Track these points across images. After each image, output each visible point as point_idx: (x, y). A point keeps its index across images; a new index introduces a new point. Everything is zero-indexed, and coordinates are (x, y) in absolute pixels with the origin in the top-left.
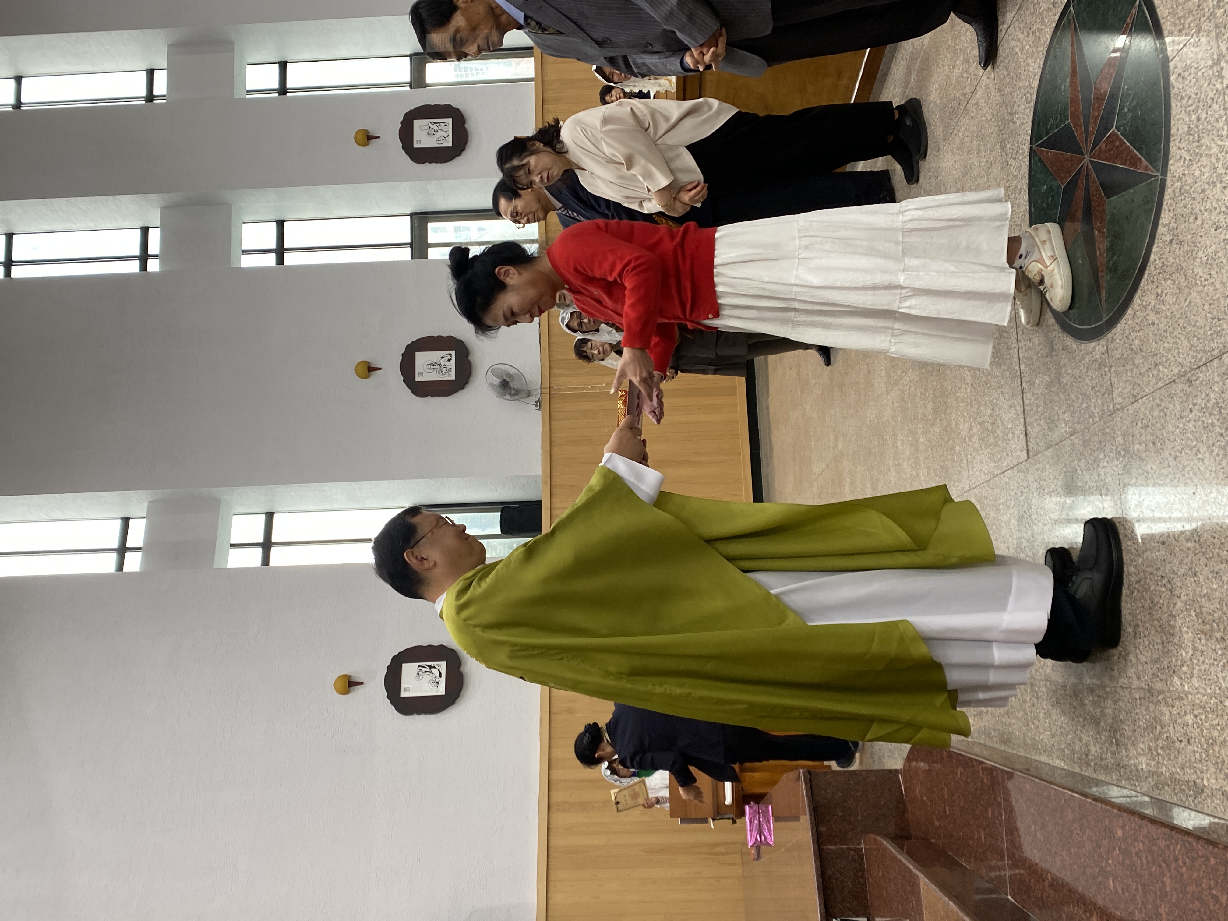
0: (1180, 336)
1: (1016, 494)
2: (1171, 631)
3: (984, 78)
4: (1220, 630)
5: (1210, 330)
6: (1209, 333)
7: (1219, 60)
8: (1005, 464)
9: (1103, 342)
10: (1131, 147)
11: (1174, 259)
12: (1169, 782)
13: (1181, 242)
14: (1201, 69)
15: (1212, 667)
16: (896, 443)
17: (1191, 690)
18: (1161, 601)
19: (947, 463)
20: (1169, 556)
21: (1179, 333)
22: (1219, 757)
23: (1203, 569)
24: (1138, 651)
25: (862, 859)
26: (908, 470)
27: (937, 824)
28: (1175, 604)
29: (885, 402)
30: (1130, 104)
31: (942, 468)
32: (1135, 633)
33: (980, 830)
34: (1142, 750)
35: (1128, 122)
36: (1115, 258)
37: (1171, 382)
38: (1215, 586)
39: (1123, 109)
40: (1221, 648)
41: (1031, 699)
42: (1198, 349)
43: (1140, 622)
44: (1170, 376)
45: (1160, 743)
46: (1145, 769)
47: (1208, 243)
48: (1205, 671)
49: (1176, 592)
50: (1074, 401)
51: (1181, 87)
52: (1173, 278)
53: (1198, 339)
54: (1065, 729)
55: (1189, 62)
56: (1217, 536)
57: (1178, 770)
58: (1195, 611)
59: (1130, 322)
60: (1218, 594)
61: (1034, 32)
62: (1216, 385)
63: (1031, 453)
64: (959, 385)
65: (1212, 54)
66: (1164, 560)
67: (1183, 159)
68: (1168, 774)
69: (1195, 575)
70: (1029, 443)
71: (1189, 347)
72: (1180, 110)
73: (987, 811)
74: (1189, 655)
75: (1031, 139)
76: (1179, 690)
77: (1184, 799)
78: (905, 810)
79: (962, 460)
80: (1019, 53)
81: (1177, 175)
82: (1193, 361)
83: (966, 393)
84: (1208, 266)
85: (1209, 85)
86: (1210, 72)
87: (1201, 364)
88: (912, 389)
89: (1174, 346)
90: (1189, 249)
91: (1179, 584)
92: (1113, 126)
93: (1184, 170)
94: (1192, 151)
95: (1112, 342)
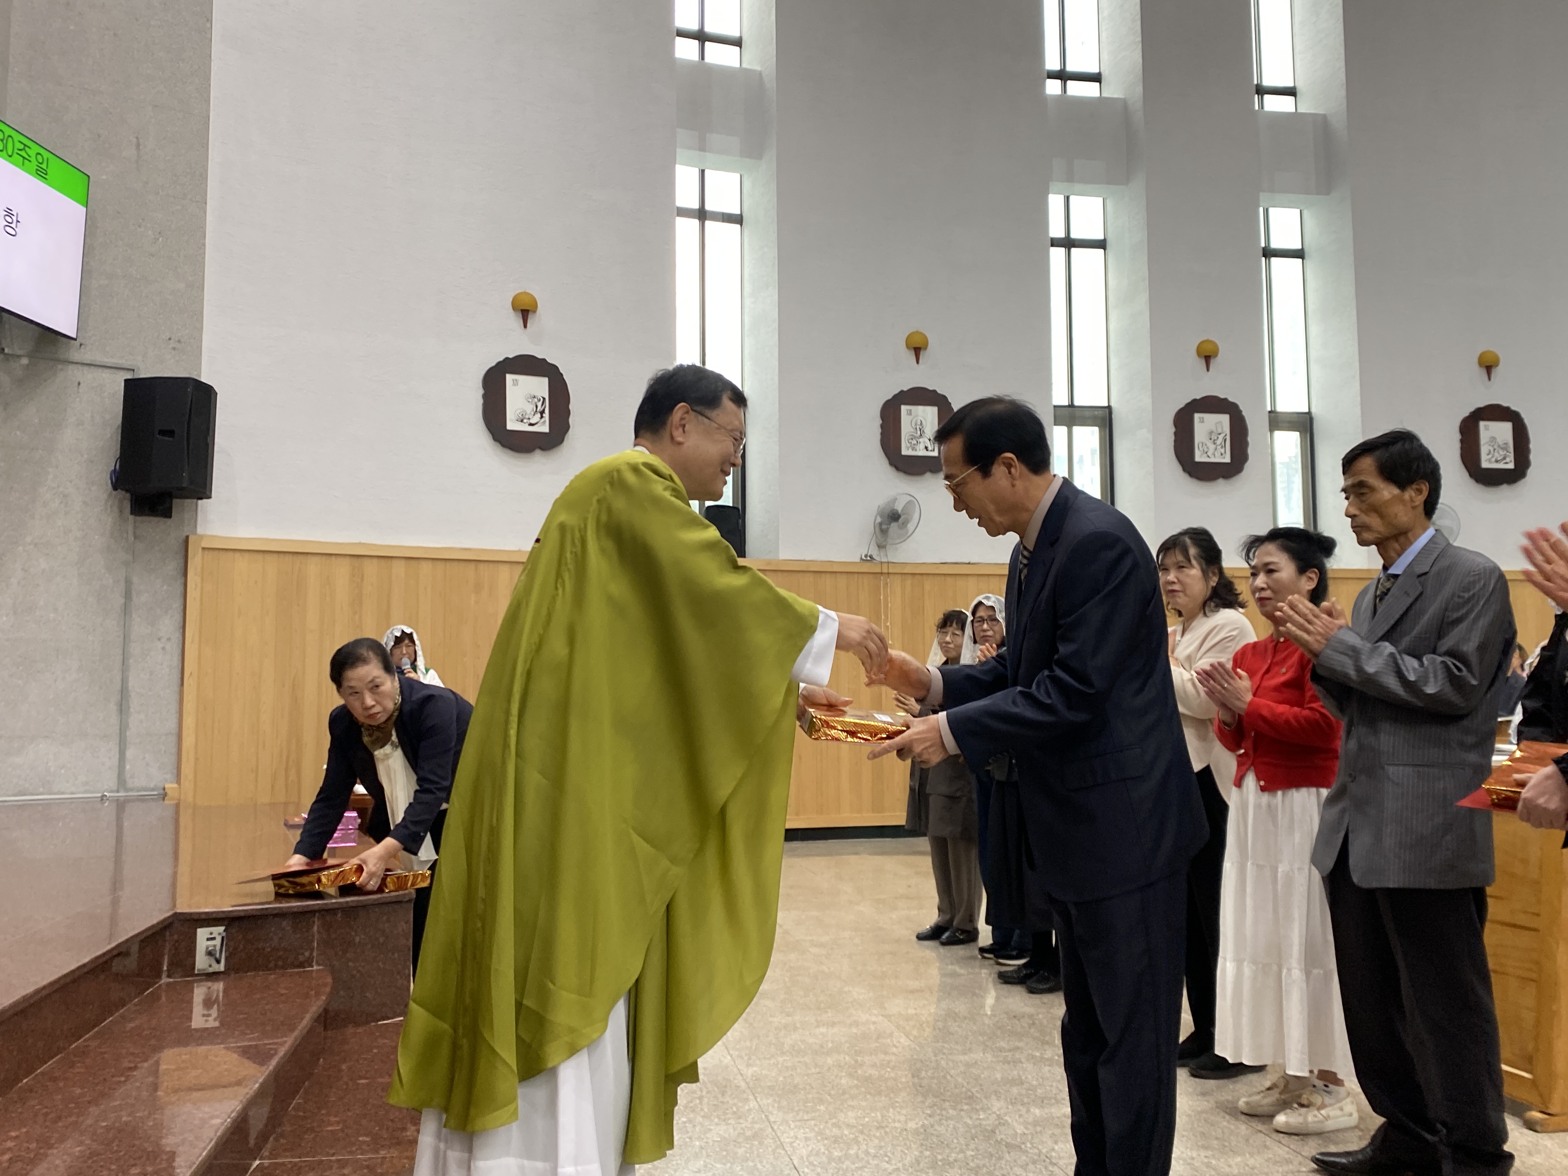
8: (806, 1170)
16: (824, 1025)
19: (802, 1092)
25: (298, 967)
26: (789, 1041)
27: (344, 1067)
29: (875, 1012)
31: (795, 1086)
33: (341, 1125)
64: (904, 1112)
73: (366, 1135)
78: (357, 1024)
79: (808, 1113)
83: (894, 1121)
88: (894, 1050)
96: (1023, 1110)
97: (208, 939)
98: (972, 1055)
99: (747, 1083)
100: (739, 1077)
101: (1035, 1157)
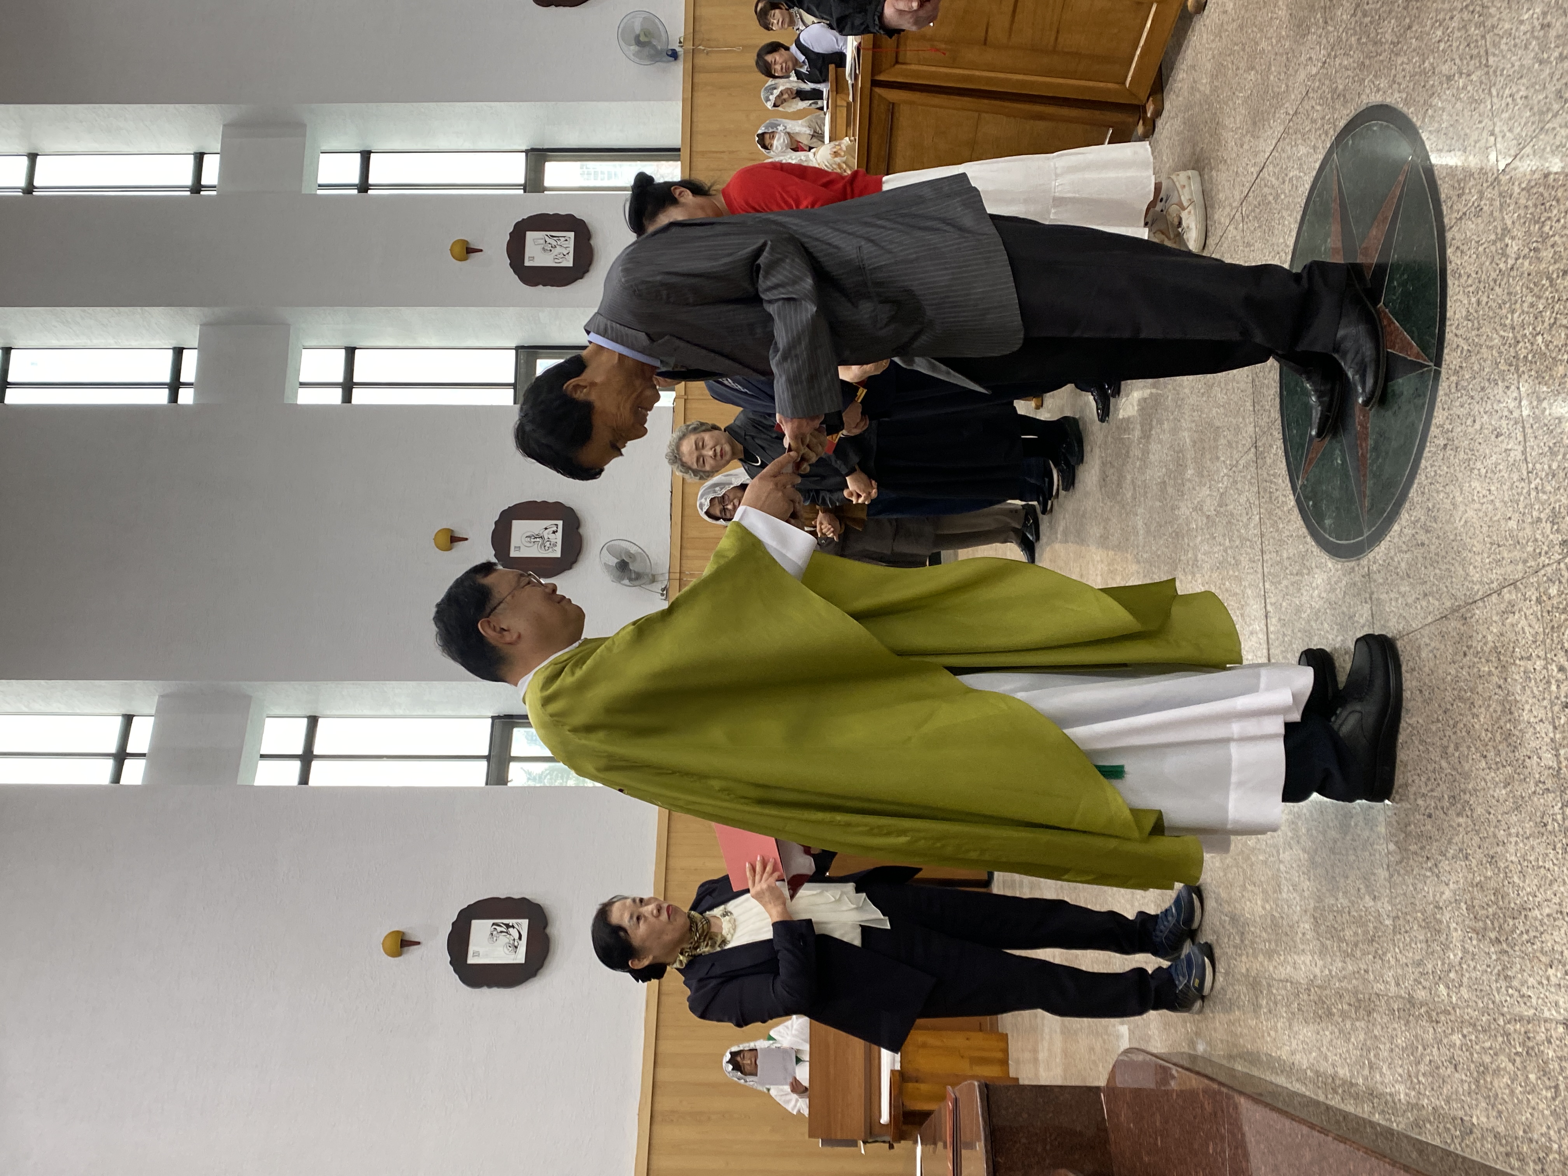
0: (1453, 562)
2: (1437, 927)
3: (1231, 228)
4: (1494, 929)
5: (1488, 557)
6: (1487, 561)
7: (1504, 235)
9: (1363, 562)
10: (1401, 328)
11: (1448, 467)
12: (1432, 1119)
13: (1457, 448)
14: (1482, 244)
15: (1485, 975)
17: (1459, 1003)
18: (1426, 889)
20: (1436, 833)
22: (1491, 1090)
23: (1475, 852)
24: (1397, 950)
27: (1146, 1159)
28: (1442, 893)
30: (1400, 277)
32: (1395, 927)
33: (1198, 1169)
34: (1400, 1075)
35: (1398, 298)
36: (1380, 460)
37: (1442, 618)
38: (1489, 874)
39: (1392, 282)
40: (1496, 952)
41: (1267, 1003)
42: (1475, 579)
43: (1400, 914)
44: (1441, 610)
45: (1423, 1068)
46: (1403, 1101)
47: (1487, 451)
48: (1476, 979)
49: (1443, 878)
50: (1328, 632)
51: (1459, 262)
52: (1447, 491)
53: (1475, 567)
54: (1308, 1044)
55: (1468, 234)
56: (1493, 812)
57: (1443, 1103)
58: (1466, 903)
59: (1396, 540)
60: (1492, 884)
61: (1291, 180)
62: (1494, 624)
65: (1496, 227)
66: (1431, 838)
67: (1460, 348)
68: (1430, 1108)
69: (1467, 858)
71: (1464, 576)
72: (1457, 290)
73: (1208, 1145)
74: (1458, 958)
76: (1446, 1002)
77: (1449, 1141)
78: (1107, 1140)
80: (1273, 202)
81: (1453, 368)
82: (1468, 593)
84: (1488, 480)
85: (1491, 263)
86: (1493, 248)
87: (1477, 597)
89: (1446, 573)
90: (1466, 457)
91: (1448, 868)
92: (1380, 302)
93: (1461, 362)
94: (1470, 340)
95: (1374, 563)
96: (1188, 485)
98: (1139, 527)
101: (1231, 480)
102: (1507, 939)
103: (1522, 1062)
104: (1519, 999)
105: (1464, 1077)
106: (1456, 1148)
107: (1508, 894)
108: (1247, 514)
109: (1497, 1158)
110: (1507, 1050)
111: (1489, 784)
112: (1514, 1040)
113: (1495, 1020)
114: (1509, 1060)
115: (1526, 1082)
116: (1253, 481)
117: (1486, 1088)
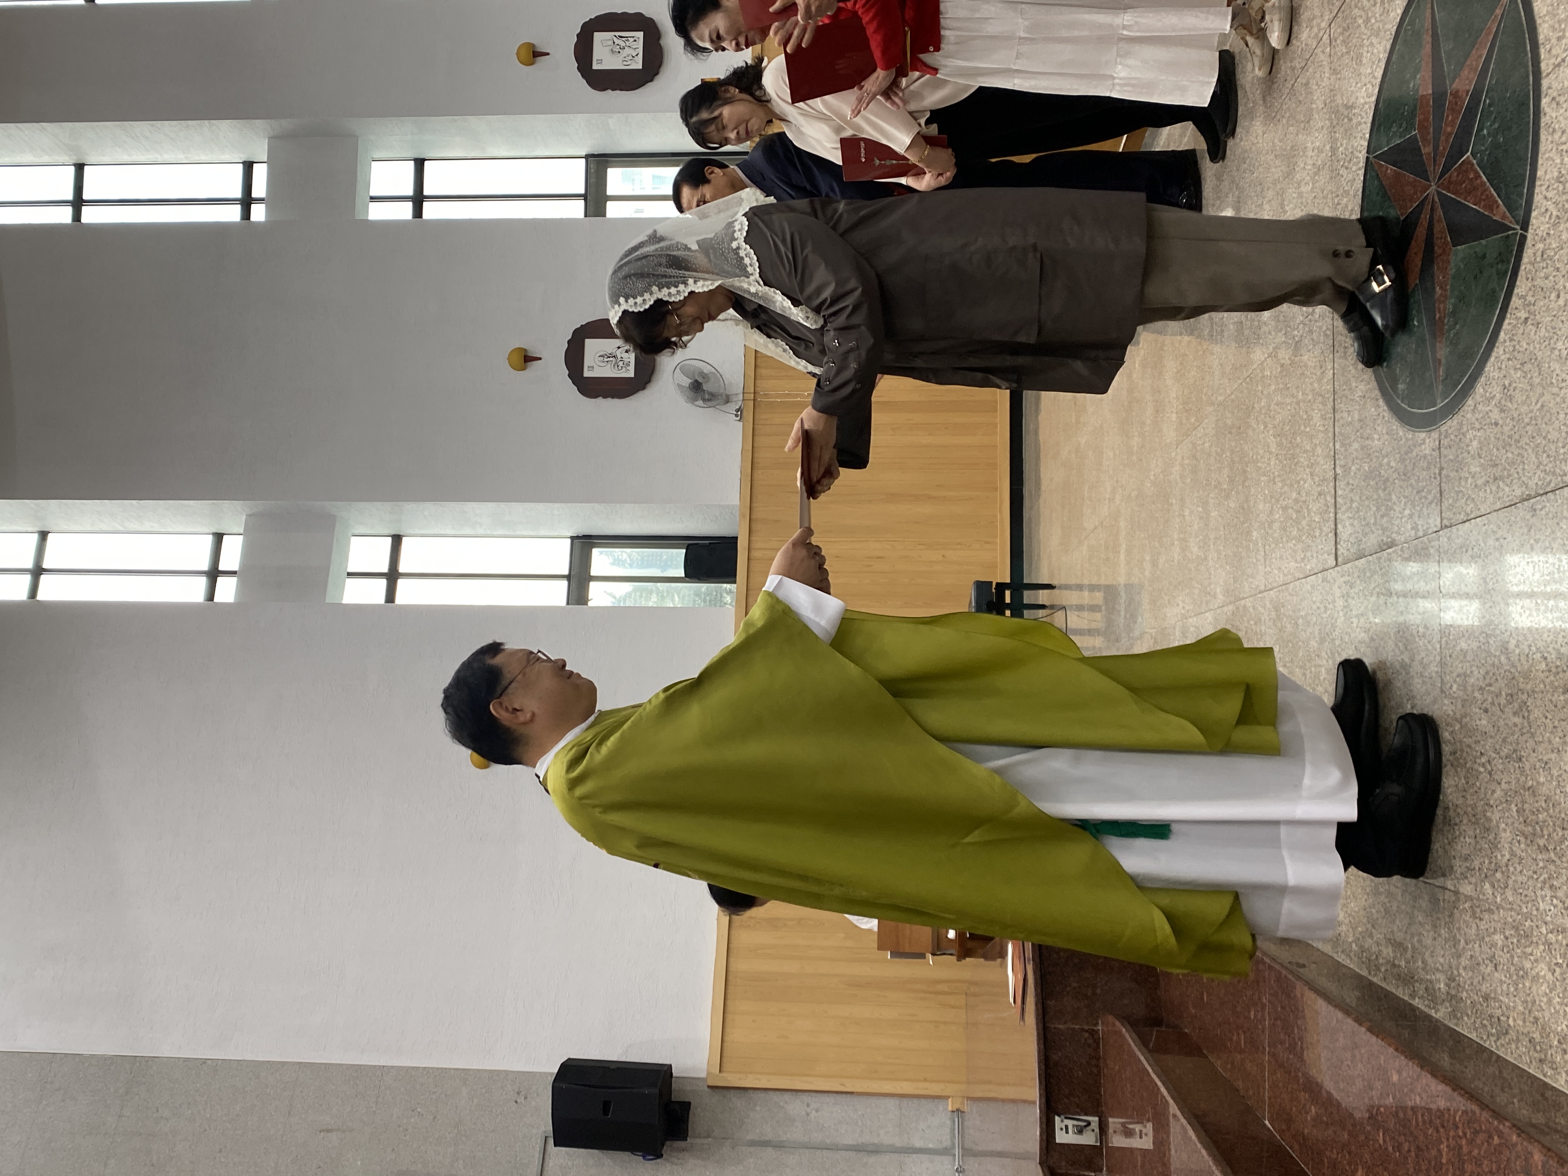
0: (1527, 447)
1: (1319, 608)
2: (1487, 825)
3: (1318, 50)
4: (1543, 836)
5: (1564, 447)
6: (1562, 451)
8: (1308, 567)
9: (1435, 435)
10: (1488, 184)
11: (1528, 344)
12: (1470, 1013)
13: (1538, 323)
15: (1530, 880)
16: (1183, 511)
17: (1503, 904)
18: (1478, 784)
19: (1240, 550)
20: (1492, 729)
21: (1527, 444)
22: (1529, 995)
23: (1529, 754)
24: (1446, 841)
25: (1098, 1044)
26: (1195, 550)
27: (1192, 1011)
28: (1494, 792)
29: (1173, 454)
30: (1491, 125)
31: (1235, 555)
33: (1240, 1031)
34: (1442, 965)
35: (1486, 149)
36: (1458, 327)
37: (1511, 505)
38: (1542, 779)
39: (1482, 130)
40: (1543, 860)
42: (1548, 469)
44: (1511, 498)
45: (1463, 961)
46: (1443, 990)
48: (1522, 883)
49: (1496, 777)
50: (1395, 503)
51: (1554, 115)
52: (1525, 369)
53: (1548, 456)
54: (1354, 918)
56: (1550, 717)
57: (1481, 999)
58: (1516, 805)
59: (1469, 416)
60: (1544, 790)
63: (1340, 560)
64: (1261, 452)
66: (1486, 733)
67: (1549, 213)
68: (1469, 1002)
69: (1520, 759)
70: (1339, 547)
71: (1536, 464)
72: (1550, 147)
73: (1249, 1012)
74: (1505, 859)
75: (1368, 146)
76: (1490, 901)
77: (1485, 1037)
78: (1158, 985)
79: (1258, 550)
80: (1362, 26)
81: (1540, 234)
82: (1540, 483)
83: (1269, 464)
87: (1549, 489)
88: (1207, 445)
89: (1519, 459)
90: (1547, 335)
91: (1501, 767)
92: (1468, 151)
93: (1549, 228)
94: (1560, 205)
95: (1446, 437)
96: (1265, 329)
97: (1067, 1132)
98: (1215, 367)
99: (1231, 603)
100: (1225, 609)
101: (1307, 329)
102: (1555, 849)
103: (1561, 974)
104: (1563, 911)
105: (1504, 979)
106: (1490, 1044)
107: (1560, 804)
108: (1321, 367)
109: (1531, 1062)
110: (1547, 958)
111: (1548, 687)
112: (1555, 950)
113: (1537, 926)
114: (1549, 969)
115: (1564, 995)
116: (1328, 332)
117: (1524, 992)
